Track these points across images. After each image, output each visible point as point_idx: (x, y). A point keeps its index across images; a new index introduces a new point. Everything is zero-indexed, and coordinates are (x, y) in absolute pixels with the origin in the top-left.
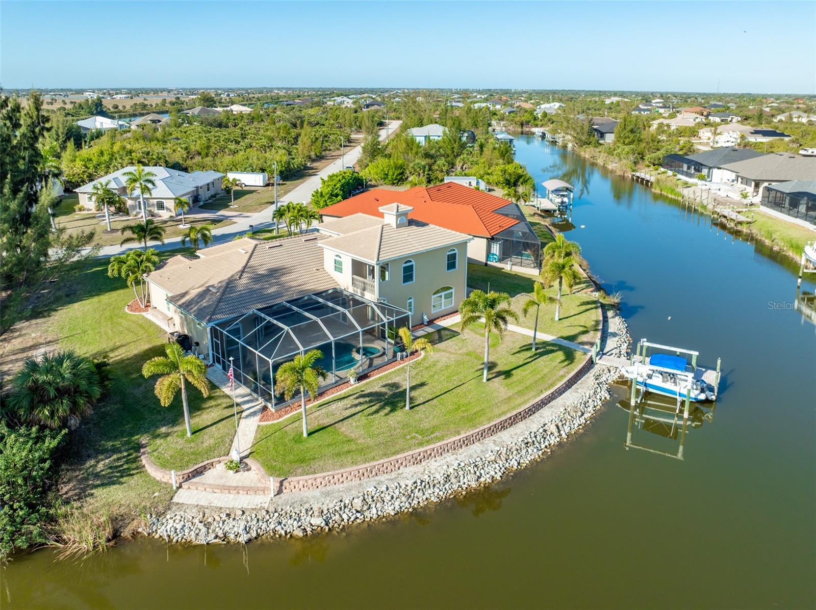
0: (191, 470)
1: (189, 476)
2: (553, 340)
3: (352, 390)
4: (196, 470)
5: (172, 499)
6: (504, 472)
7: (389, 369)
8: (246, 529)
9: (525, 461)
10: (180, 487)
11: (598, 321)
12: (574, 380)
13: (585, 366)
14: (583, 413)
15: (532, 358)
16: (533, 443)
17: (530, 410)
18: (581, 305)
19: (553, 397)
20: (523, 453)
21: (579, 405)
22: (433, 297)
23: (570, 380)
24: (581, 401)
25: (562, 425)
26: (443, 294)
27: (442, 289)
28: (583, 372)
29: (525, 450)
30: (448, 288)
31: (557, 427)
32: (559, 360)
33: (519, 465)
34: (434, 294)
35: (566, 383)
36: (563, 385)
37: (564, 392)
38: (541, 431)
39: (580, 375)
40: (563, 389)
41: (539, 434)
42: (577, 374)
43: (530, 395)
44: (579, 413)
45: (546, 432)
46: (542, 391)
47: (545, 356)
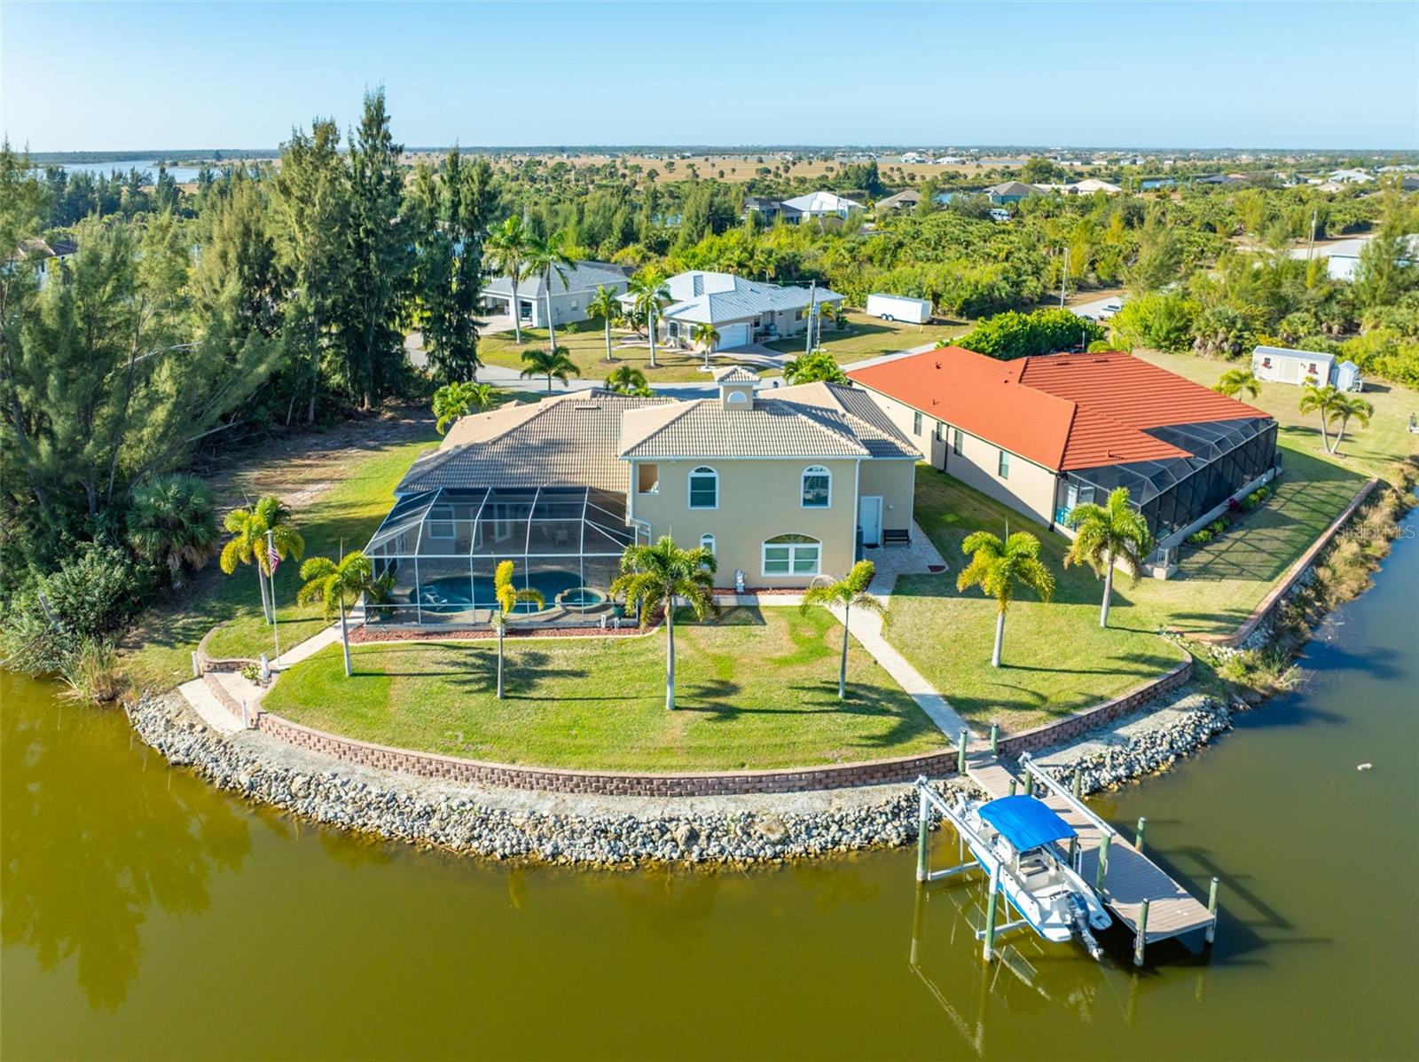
0: (220, 661)
1: (215, 667)
2: (922, 697)
3: (479, 643)
4: (227, 663)
5: (180, 684)
6: (519, 853)
7: (572, 635)
8: (189, 749)
9: (568, 856)
10: (201, 676)
11: (1102, 699)
12: (851, 778)
13: (911, 765)
14: (785, 841)
15: (817, 708)
16: (618, 837)
17: (679, 784)
18: (1119, 658)
19: (759, 786)
20: (580, 843)
21: (793, 822)
22: (764, 547)
23: (832, 774)
24: (806, 818)
25: (709, 837)
26: (792, 547)
27: (789, 536)
28: (897, 774)
29: (587, 840)
30: (807, 540)
31: (693, 837)
32: (865, 733)
33: (554, 856)
34: (767, 542)
35: (813, 772)
36: (801, 774)
37: (802, 789)
38: (653, 825)
39: (879, 775)
40: (800, 784)
41: (643, 827)
42: (869, 771)
43: (709, 762)
44: (775, 837)
45: (663, 834)
46: (743, 765)
47: (850, 715)
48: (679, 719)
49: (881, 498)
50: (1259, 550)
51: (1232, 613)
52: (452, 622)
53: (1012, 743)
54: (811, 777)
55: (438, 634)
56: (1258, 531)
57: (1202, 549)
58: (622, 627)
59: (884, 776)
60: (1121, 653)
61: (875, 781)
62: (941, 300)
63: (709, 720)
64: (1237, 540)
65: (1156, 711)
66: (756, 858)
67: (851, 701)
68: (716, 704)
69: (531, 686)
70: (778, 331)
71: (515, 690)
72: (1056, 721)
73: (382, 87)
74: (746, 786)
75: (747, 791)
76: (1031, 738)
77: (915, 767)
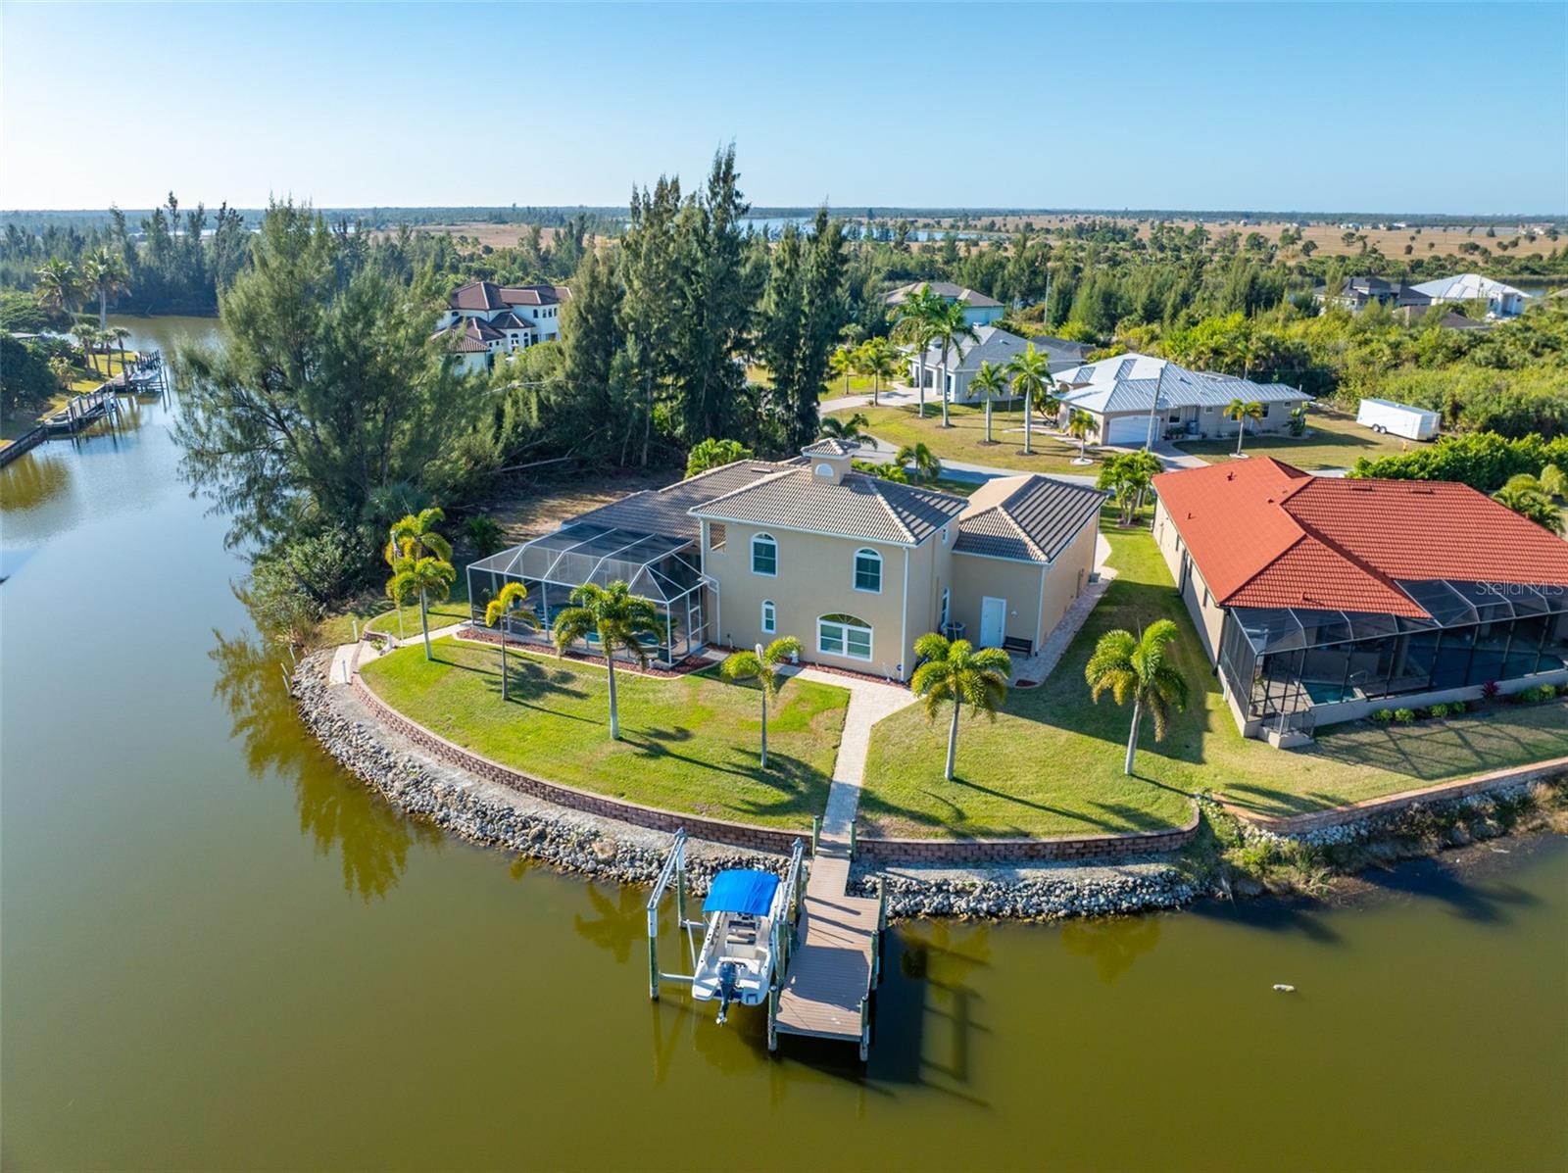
0: (374, 633)
1: (368, 637)
2: (842, 785)
3: (535, 657)
5: (342, 644)
10: (357, 641)
11: (1027, 835)
12: (705, 831)
13: (765, 836)
14: (609, 863)
15: (735, 769)
16: (491, 821)
17: (564, 795)
18: (1102, 806)
19: (625, 815)
20: (464, 817)
21: (625, 849)
22: (820, 623)
23: (687, 822)
24: (638, 850)
25: (553, 840)
26: (845, 628)
27: (842, 616)
28: (750, 841)
29: (470, 816)
30: (858, 623)
31: (541, 836)
32: (751, 799)
33: (442, 821)
34: (822, 618)
35: (672, 816)
36: (660, 814)
37: (660, 828)
38: (519, 819)
39: (732, 836)
40: (659, 823)
41: (512, 819)
42: (722, 829)
43: (596, 786)
44: (601, 856)
45: (524, 827)
46: (623, 795)
47: (754, 781)
48: (613, 746)
49: (1004, 601)
50: (1467, 744)
51: (1313, 798)
52: (535, 637)
53: (883, 846)
54: (669, 819)
55: (519, 644)
56: (1499, 726)
57: (1383, 729)
58: (656, 668)
59: (737, 839)
60: (1111, 801)
61: (727, 841)
62: (1461, 415)
63: (636, 754)
64: (1450, 729)
65: (1095, 865)
66: (577, 868)
67: (768, 771)
68: (657, 744)
69: (537, 696)
70: (1202, 429)
71: (523, 697)
72: (952, 840)
73: (734, 144)
74: (615, 812)
75: (615, 817)
76: (909, 848)
77: (769, 839)
